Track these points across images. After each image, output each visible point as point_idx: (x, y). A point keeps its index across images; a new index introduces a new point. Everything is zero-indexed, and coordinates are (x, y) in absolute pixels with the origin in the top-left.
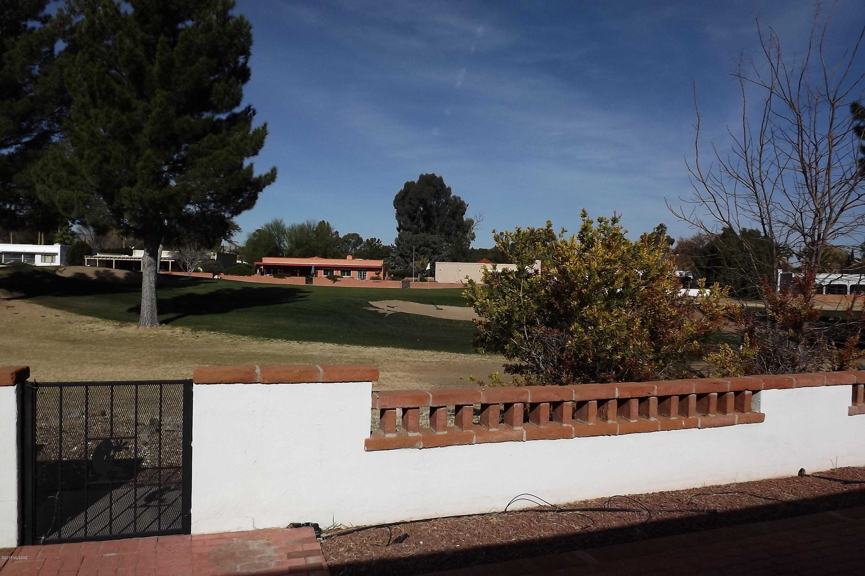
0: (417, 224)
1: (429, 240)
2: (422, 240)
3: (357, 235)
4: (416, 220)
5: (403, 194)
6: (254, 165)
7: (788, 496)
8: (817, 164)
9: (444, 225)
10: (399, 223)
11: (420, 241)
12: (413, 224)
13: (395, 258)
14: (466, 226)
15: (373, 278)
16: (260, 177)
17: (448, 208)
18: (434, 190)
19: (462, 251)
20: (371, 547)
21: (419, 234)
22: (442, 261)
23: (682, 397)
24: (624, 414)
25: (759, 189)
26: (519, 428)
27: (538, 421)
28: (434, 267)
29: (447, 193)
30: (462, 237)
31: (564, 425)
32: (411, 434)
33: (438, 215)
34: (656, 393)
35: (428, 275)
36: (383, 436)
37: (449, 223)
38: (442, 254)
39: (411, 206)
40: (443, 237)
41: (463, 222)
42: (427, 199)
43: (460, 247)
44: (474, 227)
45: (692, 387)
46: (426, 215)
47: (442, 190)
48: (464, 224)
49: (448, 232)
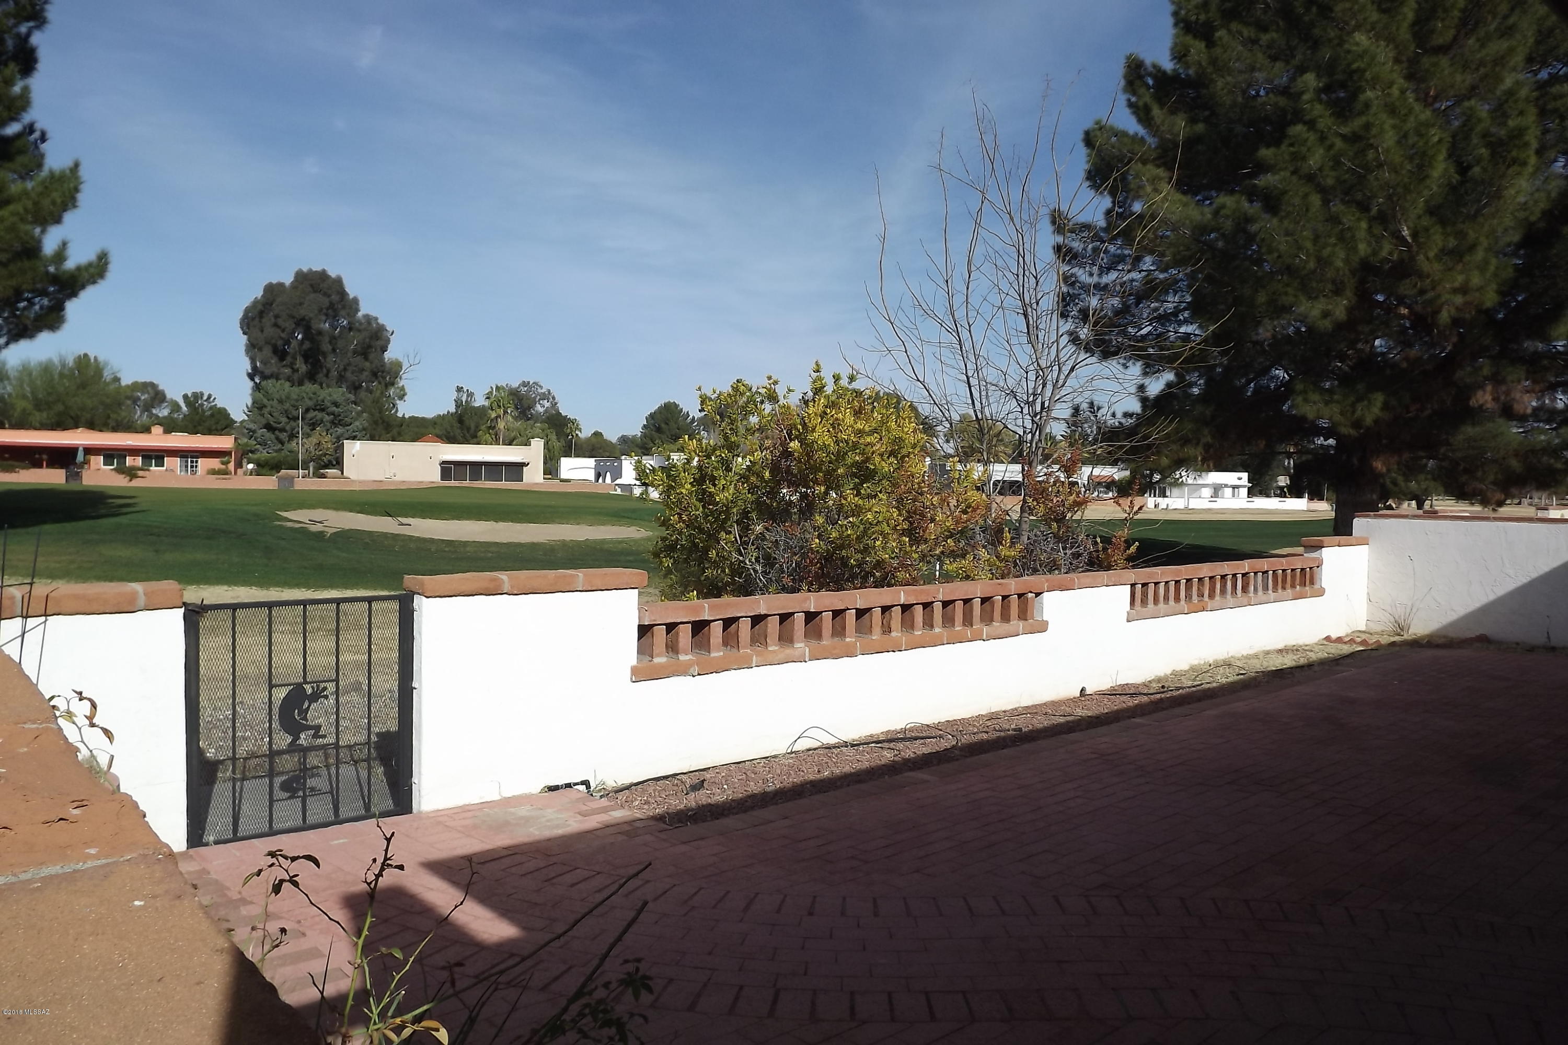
0: (291, 365)
1: (324, 398)
2: (310, 399)
3: (153, 385)
4: (289, 359)
5: (260, 307)
6: (69, 245)
9: (345, 369)
10: (253, 361)
11: (306, 400)
12: (284, 366)
13: (254, 432)
14: (389, 373)
15: (213, 472)
16: (79, 269)
17: (354, 337)
18: (325, 302)
19: (383, 422)
20: (670, 798)
21: (299, 386)
22: (354, 438)
23: (967, 601)
24: (908, 624)
25: (965, 335)
26: (800, 645)
27: (819, 636)
28: (340, 449)
29: (351, 308)
30: (382, 393)
31: (848, 640)
32: (682, 657)
33: (334, 350)
34: (941, 597)
35: (328, 465)
36: (650, 661)
37: (356, 366)
38: (351, 424)
39: (279, 331)
40: (350, 393)
41: (383, 365)
42: (311, 319)
43: (380, 413)
44: (404, 376)
45: (976, 589)
46: (310, 349)
47: (342, 303)
48: (387, 369)
49: (354, 383)
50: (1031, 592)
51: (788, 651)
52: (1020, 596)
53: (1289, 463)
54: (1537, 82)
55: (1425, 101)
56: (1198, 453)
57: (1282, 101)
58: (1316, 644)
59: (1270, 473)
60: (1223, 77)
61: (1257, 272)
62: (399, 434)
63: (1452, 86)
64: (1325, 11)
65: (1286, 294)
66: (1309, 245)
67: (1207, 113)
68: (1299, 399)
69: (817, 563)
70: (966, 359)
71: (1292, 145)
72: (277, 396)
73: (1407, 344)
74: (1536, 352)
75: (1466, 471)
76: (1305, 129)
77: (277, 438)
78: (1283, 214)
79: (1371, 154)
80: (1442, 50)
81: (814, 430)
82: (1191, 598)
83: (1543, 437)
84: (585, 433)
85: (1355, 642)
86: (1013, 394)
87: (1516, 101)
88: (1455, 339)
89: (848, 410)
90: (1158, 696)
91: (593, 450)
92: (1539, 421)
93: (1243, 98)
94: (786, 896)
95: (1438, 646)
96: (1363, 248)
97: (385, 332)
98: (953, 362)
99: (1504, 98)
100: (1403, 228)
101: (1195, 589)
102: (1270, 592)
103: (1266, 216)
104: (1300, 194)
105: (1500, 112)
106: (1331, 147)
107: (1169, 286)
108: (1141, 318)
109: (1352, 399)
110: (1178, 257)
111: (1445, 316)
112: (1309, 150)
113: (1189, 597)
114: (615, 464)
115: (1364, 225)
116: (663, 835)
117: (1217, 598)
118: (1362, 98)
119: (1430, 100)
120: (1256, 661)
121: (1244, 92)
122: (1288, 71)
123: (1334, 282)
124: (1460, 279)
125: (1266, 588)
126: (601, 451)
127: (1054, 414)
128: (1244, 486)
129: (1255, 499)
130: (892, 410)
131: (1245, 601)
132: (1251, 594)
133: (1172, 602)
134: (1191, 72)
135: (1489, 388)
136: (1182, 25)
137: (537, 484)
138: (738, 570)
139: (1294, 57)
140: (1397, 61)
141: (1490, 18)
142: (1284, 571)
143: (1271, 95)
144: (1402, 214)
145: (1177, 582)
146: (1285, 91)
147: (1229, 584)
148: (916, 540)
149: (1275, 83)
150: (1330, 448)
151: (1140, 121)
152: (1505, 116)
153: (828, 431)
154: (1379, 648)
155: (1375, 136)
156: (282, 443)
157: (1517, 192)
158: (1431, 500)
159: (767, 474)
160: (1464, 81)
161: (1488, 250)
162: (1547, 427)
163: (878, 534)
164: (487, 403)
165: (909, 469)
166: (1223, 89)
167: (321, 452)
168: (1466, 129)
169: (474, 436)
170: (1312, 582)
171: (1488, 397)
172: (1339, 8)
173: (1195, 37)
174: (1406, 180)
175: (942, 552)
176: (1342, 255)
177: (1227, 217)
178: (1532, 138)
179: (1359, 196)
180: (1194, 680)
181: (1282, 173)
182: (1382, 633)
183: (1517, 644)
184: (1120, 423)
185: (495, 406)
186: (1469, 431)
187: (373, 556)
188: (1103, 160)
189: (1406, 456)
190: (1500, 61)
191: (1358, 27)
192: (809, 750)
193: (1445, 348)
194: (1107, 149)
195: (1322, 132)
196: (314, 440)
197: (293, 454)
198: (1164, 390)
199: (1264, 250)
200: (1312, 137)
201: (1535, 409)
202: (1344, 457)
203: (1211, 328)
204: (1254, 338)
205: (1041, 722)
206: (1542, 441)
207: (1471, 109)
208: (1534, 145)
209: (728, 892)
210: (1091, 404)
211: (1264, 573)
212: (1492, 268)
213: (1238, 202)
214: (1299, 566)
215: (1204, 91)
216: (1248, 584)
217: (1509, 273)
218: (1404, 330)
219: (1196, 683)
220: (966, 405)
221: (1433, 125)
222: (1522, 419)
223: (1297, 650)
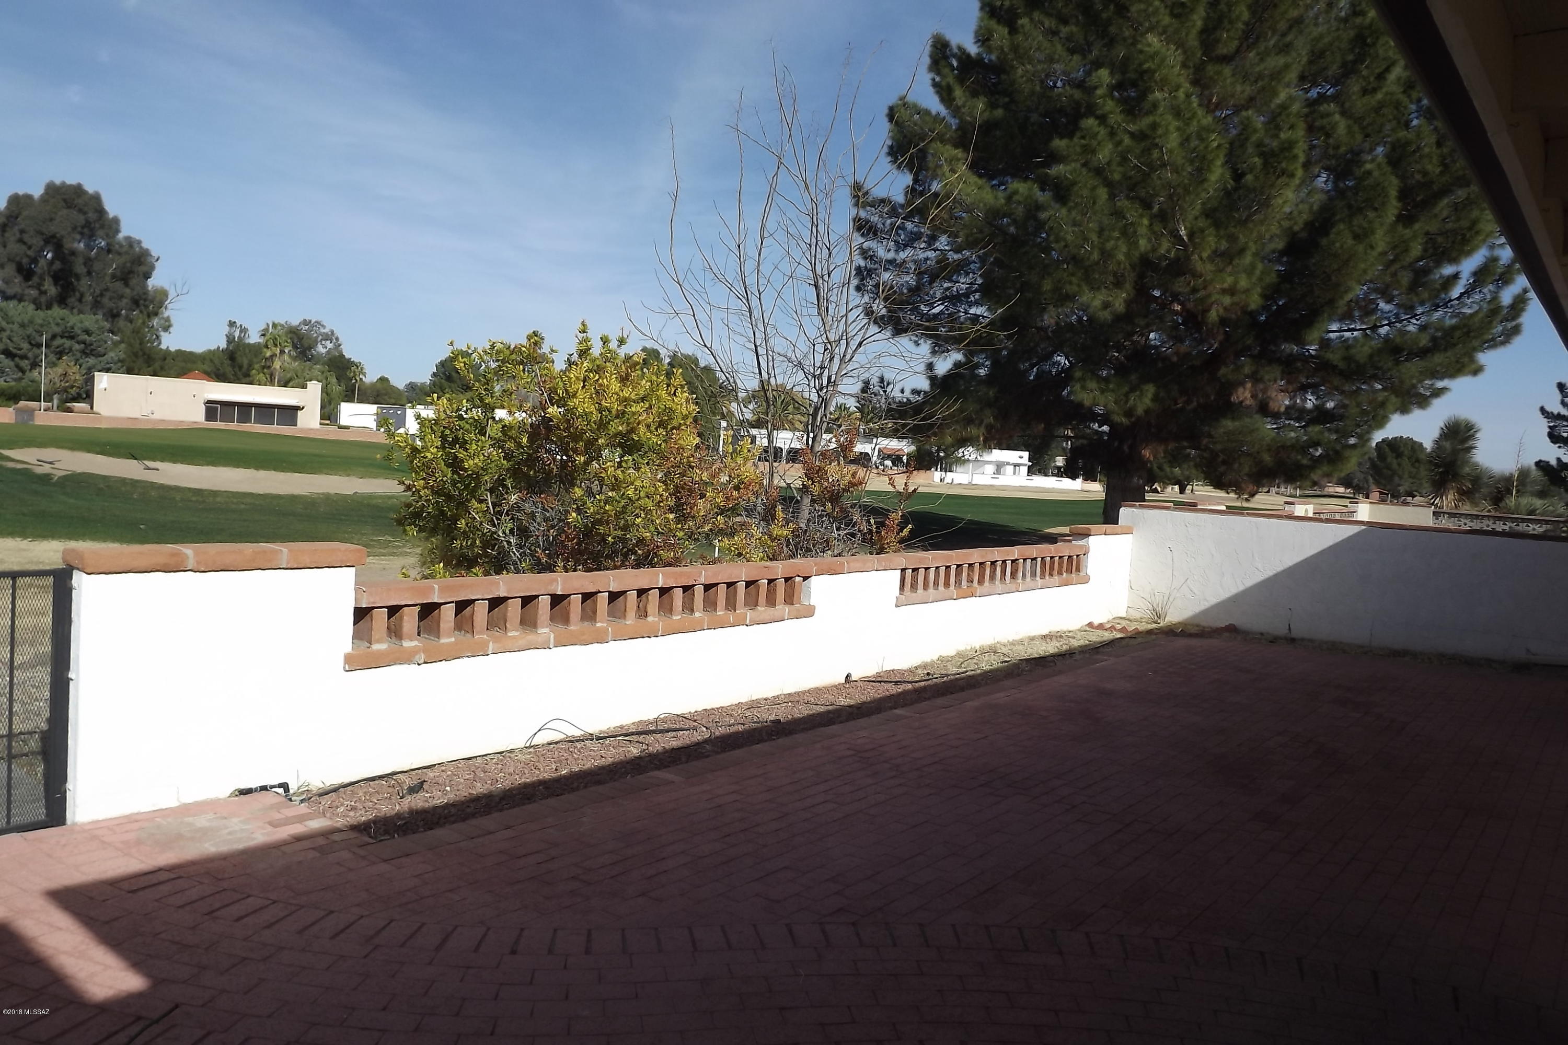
0: (38, 287)
1: (75, 324)
2: (58, 324)
4: (36, 279)
7: (843, 701)
8: (829, 276)
9: (102, 295)
11: (53, 325)
12: (30, 286)
14: (152, 302)
17: (113, 261)
18: (81, 219)
19: (144, 354)
20: (382, 802)
21: (47, 309)
22: (108, 370)
23: (730, 585)
24: (666, 608)
25: (754, 302)
26: (545, 631)
27: (566, 620)
28: (90, 381)
29: (110, 227)
30: (144, 323)
31: (598, 625)
32: (407, 644)
33: (89, 273)
34: (703, 581)
35: (76, 399)
36: (369, 648)
37: (114, 292)
38: (104, 355)
39: (24, 247)
40: (107, 320)
41: (146, 293)
42: (62, 237)
43: (141, 344)
44: (170, 306)
45: (741, 572)
46: (61, 270)
47: (101, 222)
48: (150, 297)
49: (111, 310)
50: (799, 576)
51: (531, 637)
52: (787, 580)
53: (1067, 444)
54: (1307, 100)
55: (1208, 107)
56: (981, 434)
57: (1077, 94)
58: (1079, 630)
59: (1049, 453)
60: (1023, 65)
61: (1044, 259)
62: (162, 368)
63: (1233, 96)
64: (1122, 10)
65: (1071, 283)
66: (1094, 237)
67: (1007, 100)
68: (1078, 387)
69: (574, 538)
70: (755, 328)
71: (1083, 137)
72: (19, 319)
73: (1179, 339)
74: (1291, 355)
75: (1224, 462)
76: (1097, 122)
77: (17, 366)
78: (1072, 204)
79: (1155, 154)
80: (1226, 59)
81: (575, 395)
82: (960, 584)
83: (1293, 434)
84: (370, 377)
85: (1115, 629)
86: (800, 365)
87: (1288, 115)
88: (1221, 337)
89: (615, 376)
90: (922, 684)
91: (378, 396)
92: (1291, 419)
93: (1041, 88)
94: (489, 929)
95: (1191, 635)
96: (1143, 244)
97: (149, 258)
98: (742, 331)
99: (1278, 111)
100: (1181, 228)
101: (965, 574)
102: (1038, 578)
103: (1057, 206)
104: (1089, 186)
105: (1274, 123)
106: (1120, 143)
107: (961, 267)
108: (933, 297)
109: (1126, 389)
110: (971, 239)
111: (1213, 315)
112: (1099, 144)
113: (958, 582)
114: (399, 412)
115: (1146, 222)
116: (362, 852)
117: (987, 584)
118: (1151, 97)
119: (1212, 107)
120: (1021, 647)
121: (1042, 82)
122: (1085, 66)
123: (1115, 274)
124: (1230, 280)
125: (1034, 575)
126: (386, 397)
127: (840, 388)
128: (1025, 465)
129: (1034, 477)
130: (662, 378)
131: (1013, 587)
132: (1020, 581)
133: (941, 587)
134: (993, 57)
135: (1249, 385)
136: (987, 9)
137: (312, 429)
138: (490, 541)
139: (1090, 52)
140: (1184, 65)
141: (1270, 34)
142: (1052, 558)
143: (1067, 88)
144: (1181, 215)
145: (948, 567)
146: (1080, 85)
147: (999, 569)
148: (682, 518)
149: (1072, 76)
150: (1104, 435)
151: (942, 100)
152: (1278, 128)
153: (591, 398)
154: (1138, 634)
155: (1160, 137)
156: (23, 372)
157: (1285, 202)
158: (1192, 485)
159: (525, 440)
160: (1243, 92)
161: (1255, 255)
162: (1297, 425)
163: (641, 509)
164: (261, 340)
165: (680, 442)
166: (1022, 77)
167: (67, 384)
168: (1242, 137)
169: (247, 375)
170: (1078, 570)
171: (1248, 394)
172: (1135, 8)
173: (999, 22)
174: (1186, 181)
175: (711, 530)
176: (1124, 249)
177: (1019, 203)
178: (1300, 150)
179: (1143, 193)
180: (960, 667)
181: (1073, 165)
182: (1140, 621)
183: (1262, 634)
184: (908, 399)
185: (270, 344)
186: (1229, 424)
187: (106, 504)
188: (905, 137)
189: (1172, 446)
190: (1277, 75)
191: (1151, 29)
192: (550, 744)
193: (1212, 346)
194: (909, 126)
195: (1112, 128)
196: (60, 370)
197: (34, 384)
198: (951, 370)
199: (1052, 238)
200: (1103, 132)
201: (1288, 408)
202: (1116, 444)
203: (999, 311)
204: (1039, 324)
205: (802, 711)
206: (1292, 438)
207: (1248, 118)
208: (1302, 158)
209: (423, 924)
210: (882, 380)
211: (1032, 560)
212: (1258, 272)
213: (1030, 189)
214: (1067, 553)
215: (1003, 77)
216: (1017, 570)
217: (1272, 278)
218: (1176, 326)
219: (961, 670)
220: (752, 375)
221: (1213, 131)
222: (1276, 416)
223: (1061, 637)
